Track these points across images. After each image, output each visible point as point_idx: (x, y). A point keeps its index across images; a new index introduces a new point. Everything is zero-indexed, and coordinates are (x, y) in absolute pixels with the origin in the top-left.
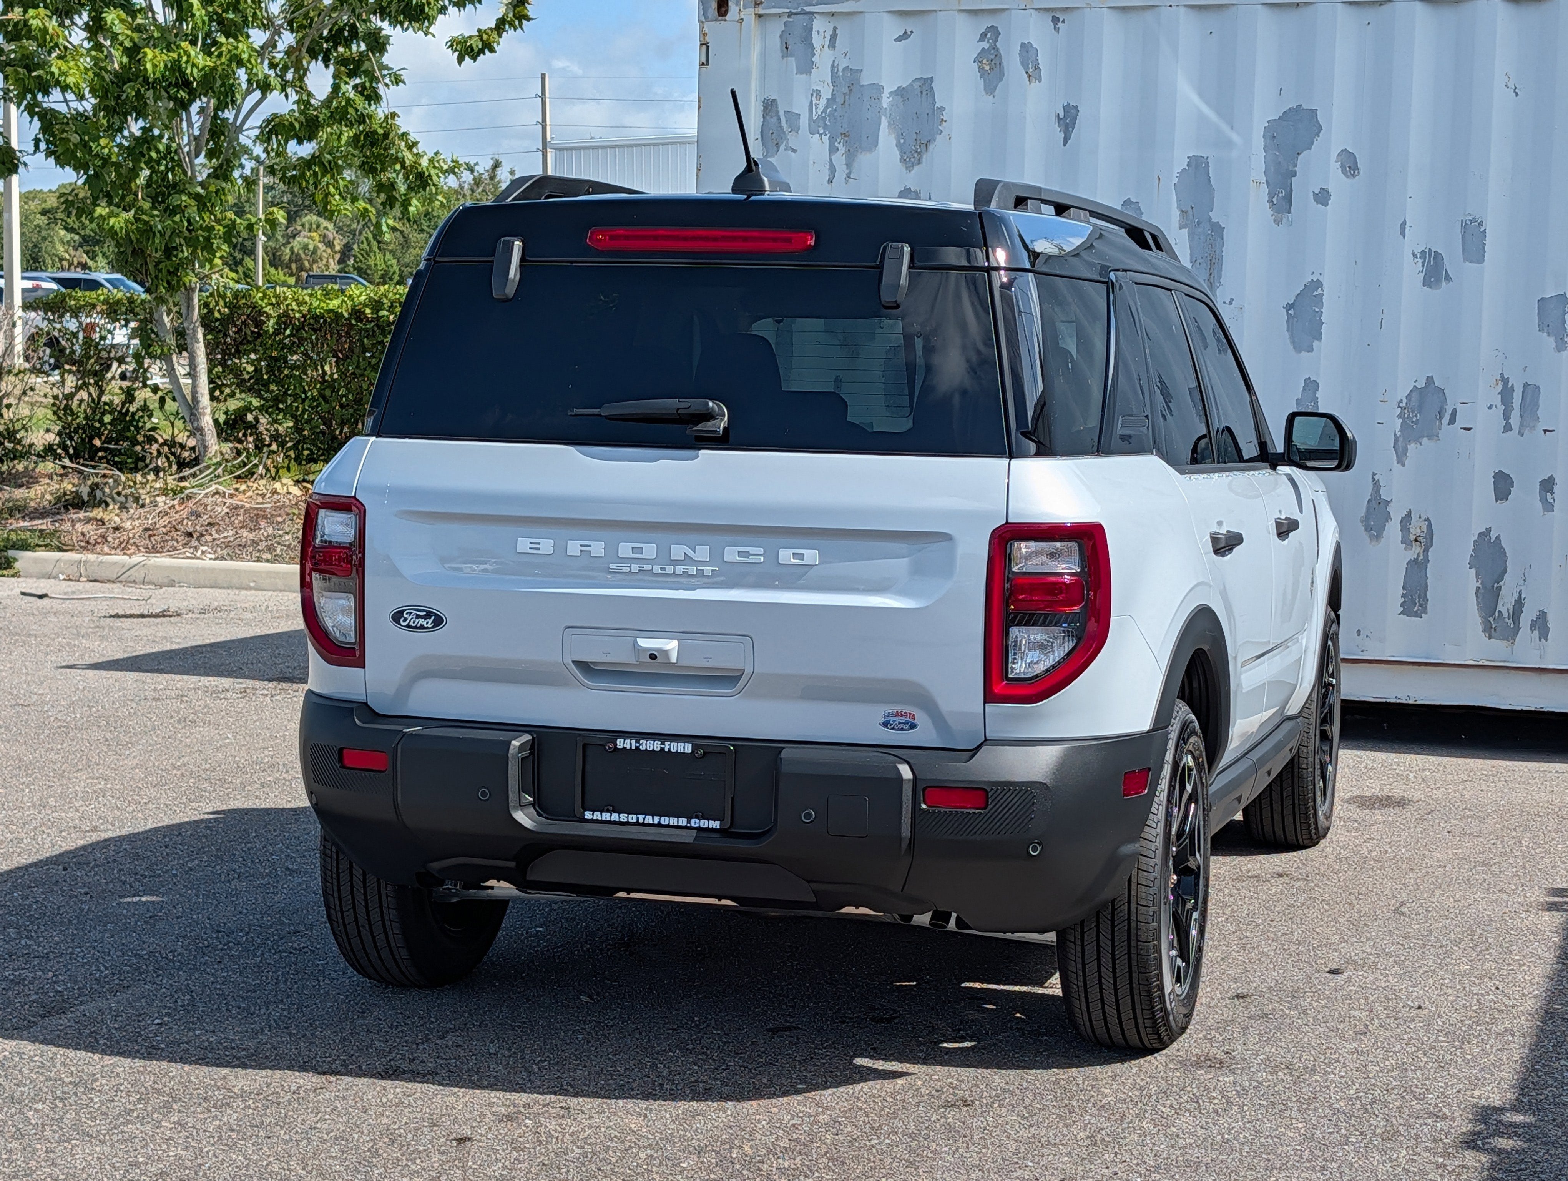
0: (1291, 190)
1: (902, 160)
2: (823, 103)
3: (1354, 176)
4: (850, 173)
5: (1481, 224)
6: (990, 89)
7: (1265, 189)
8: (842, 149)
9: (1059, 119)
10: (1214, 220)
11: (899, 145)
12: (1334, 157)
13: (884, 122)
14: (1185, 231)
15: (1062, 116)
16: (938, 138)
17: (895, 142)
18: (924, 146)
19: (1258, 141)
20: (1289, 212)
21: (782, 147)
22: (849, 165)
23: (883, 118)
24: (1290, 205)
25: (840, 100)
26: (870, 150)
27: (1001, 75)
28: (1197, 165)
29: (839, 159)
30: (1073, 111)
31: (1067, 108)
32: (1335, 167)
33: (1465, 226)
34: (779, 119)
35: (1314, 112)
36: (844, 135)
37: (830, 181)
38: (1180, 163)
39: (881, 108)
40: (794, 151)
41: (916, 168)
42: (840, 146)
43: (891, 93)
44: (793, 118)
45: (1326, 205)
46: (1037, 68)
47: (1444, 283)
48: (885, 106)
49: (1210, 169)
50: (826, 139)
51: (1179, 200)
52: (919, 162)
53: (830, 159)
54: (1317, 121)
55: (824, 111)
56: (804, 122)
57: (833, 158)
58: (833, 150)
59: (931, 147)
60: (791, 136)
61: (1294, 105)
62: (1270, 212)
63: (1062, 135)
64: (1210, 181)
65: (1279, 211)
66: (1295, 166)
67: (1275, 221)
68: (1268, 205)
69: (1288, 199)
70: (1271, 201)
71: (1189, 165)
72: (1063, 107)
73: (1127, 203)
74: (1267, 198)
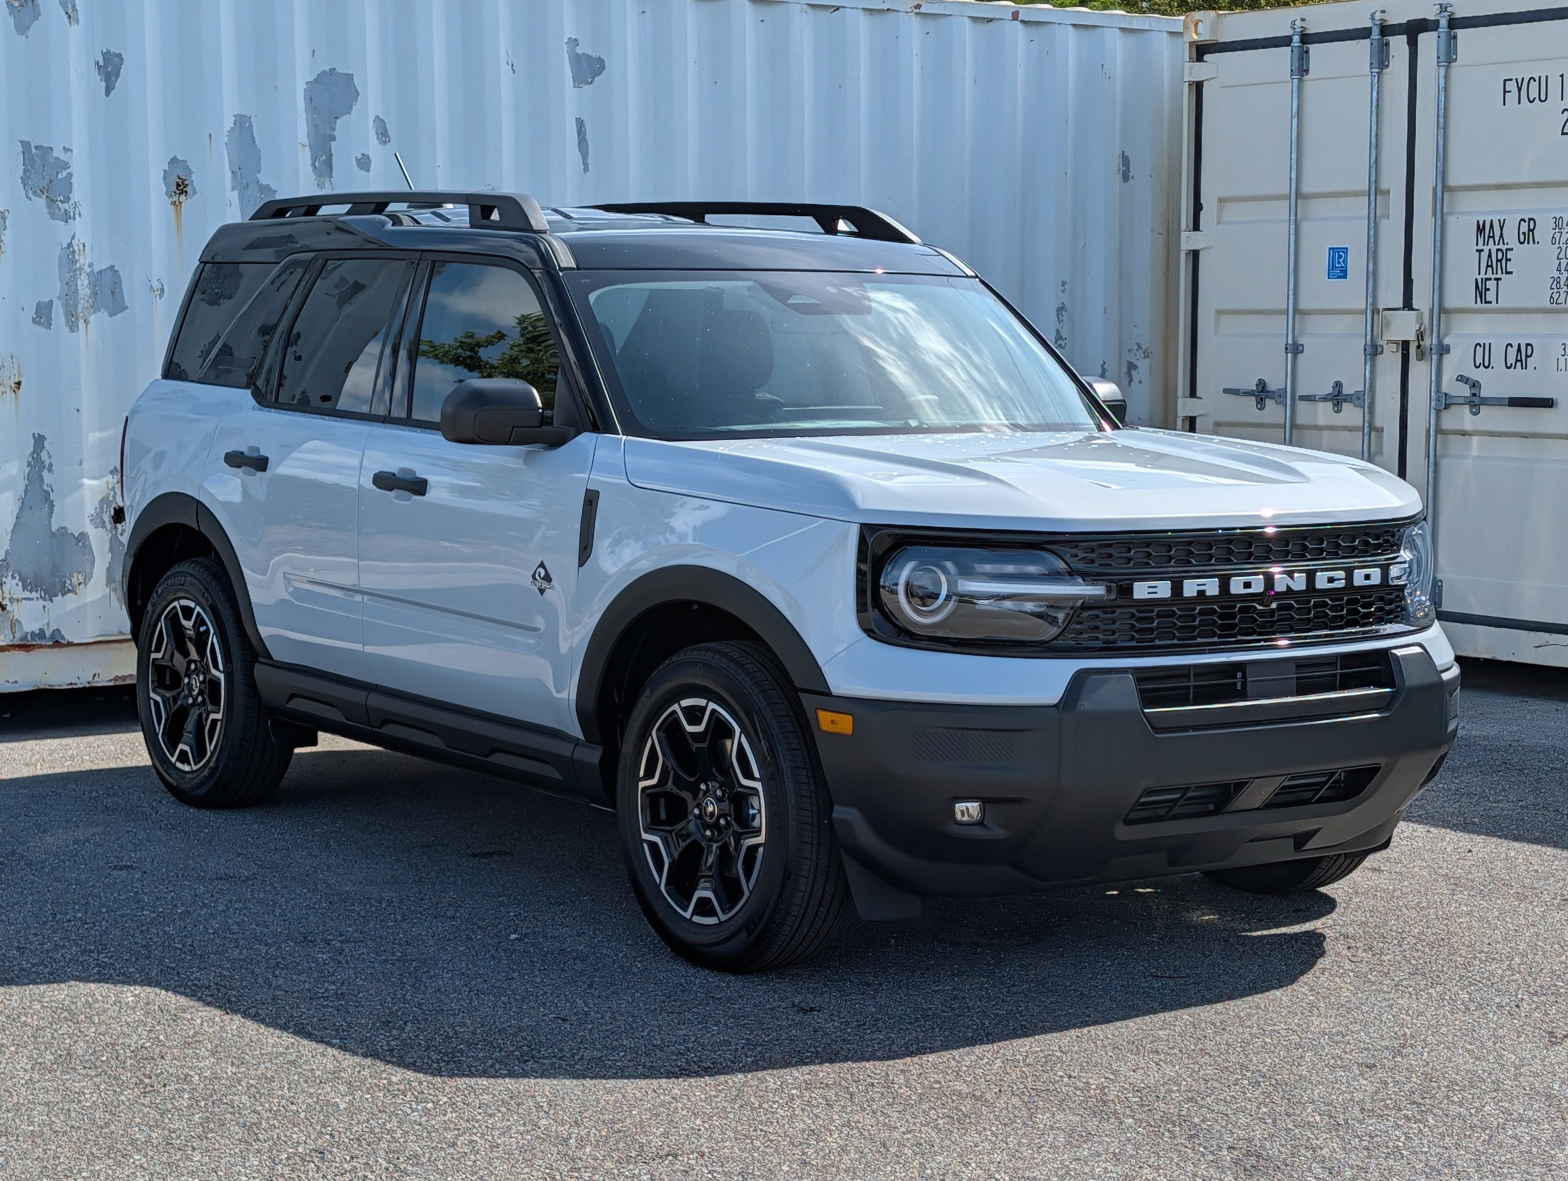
0: (331, 155)
3: (385, 143)
6: (22, 28)
7: (308, 152)
9: (99, 67)
10: (263, 182)
12: (370, 123)
14: (236, 193)
15: (101, 63)
19: (299, 104)
20: (331, 177)
24: (331, 170)
27: (36, 15)
28: (242, 123)
30: (117, 60)
31: (107, 55)
32: (372, 132)
35: (350, 76)
38: (228, 123)
45: (368, 170)
46: (74, 8)
49: (254, 128)
51: (230, 161)
54: (354, 86)
61: (327, 69)
62: (313, 176)
63: (104, 84)
64: (254, 142)
65: (321, 176)
66: (334, 130)
67: (318, 185)
68: (311, 169)
69: (329, 163)
70: (313, 165)
71: (235, 124)
72: (104, 55)
73: (174, 161)
74: (309, 162)
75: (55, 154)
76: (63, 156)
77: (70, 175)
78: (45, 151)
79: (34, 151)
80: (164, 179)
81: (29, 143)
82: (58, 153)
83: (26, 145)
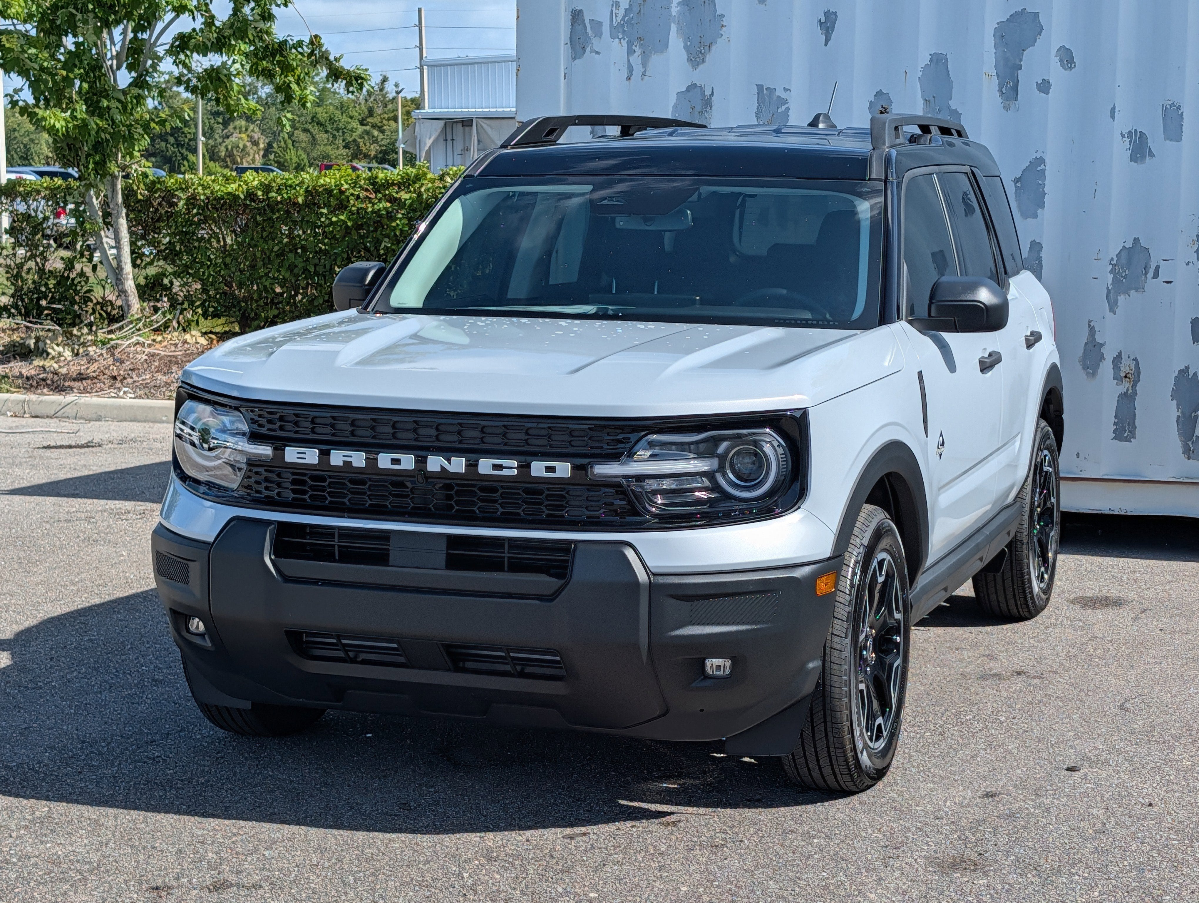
0: (1018, 81)
1: (689, 60)
2: (621, 12)
3: (1071, 68)
4: (645, 71)
5: (1179, 108)
6: (762, 0)
7: (995, 81)
8: (638, 51)
9: (821, 23)
10: (953, 107)
11: (686, 47)
12: (1054, 52)
13: (674, 28)
15: (823, 20)
16: (719, 40)
17: (682, 45)
18: (707, 48)
19: (989, 41)
20: (1016, 100)
21: (588, 50)
22: (644, 64)
23: (673, 25)
24: (1017, 94)
25: (636, 9)
26: (662, 52)
28: (938, 61)
29: (636, 60)
30: (833, 17)
31: (827, 14)
32: (1055, 62)
33: (1165, 110)
34: (585, 27)
35: (1036, 15)
36: (640, 39)
37: (629, 78)
38: (924, 59)
39: (671, 16)
40: (598, 53)
41: (701, 67)
42: (637, 49)
43: (679, 3)
44: (597, 25)
45: (1048, 93)
47: (1147, 158)
48: (674, 14)
49: (949, 64)
50: (624, 43)
51: (923, 91)
52: (703, 61)
53: (629, 61)
54: (1039, 22)
55: (623, 19)
56: (606, 29)
57: (631, 59)
58: (630, 52)
59: (713, 48)
60: (595, 41)
61: (1019, 9)
62: (1000, 100)
63: (824, 37)
64: (949, 75)
65: (1007, 99)
66: (1021, 60)
67: (1004, 107)
68: (998, 94)
69: (1015, 89)
70: (1000, 91)
71: (931, 61)
72: (825, 13)
73: (879, 94)
74: (997, 88)
75: (777, 93)
76: (783, 95)
77: (788, 109)
78: (772, 91)
79: (765, 91)
80: (870, 108)
81: (762, 86)
82: (780, 93)
83: (760, 87)
